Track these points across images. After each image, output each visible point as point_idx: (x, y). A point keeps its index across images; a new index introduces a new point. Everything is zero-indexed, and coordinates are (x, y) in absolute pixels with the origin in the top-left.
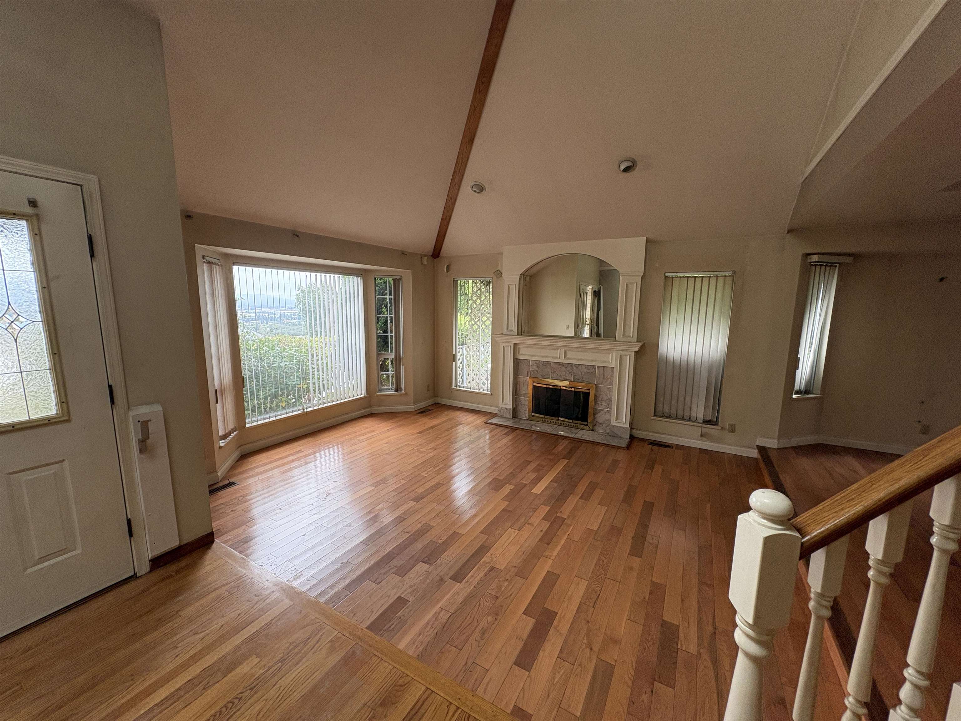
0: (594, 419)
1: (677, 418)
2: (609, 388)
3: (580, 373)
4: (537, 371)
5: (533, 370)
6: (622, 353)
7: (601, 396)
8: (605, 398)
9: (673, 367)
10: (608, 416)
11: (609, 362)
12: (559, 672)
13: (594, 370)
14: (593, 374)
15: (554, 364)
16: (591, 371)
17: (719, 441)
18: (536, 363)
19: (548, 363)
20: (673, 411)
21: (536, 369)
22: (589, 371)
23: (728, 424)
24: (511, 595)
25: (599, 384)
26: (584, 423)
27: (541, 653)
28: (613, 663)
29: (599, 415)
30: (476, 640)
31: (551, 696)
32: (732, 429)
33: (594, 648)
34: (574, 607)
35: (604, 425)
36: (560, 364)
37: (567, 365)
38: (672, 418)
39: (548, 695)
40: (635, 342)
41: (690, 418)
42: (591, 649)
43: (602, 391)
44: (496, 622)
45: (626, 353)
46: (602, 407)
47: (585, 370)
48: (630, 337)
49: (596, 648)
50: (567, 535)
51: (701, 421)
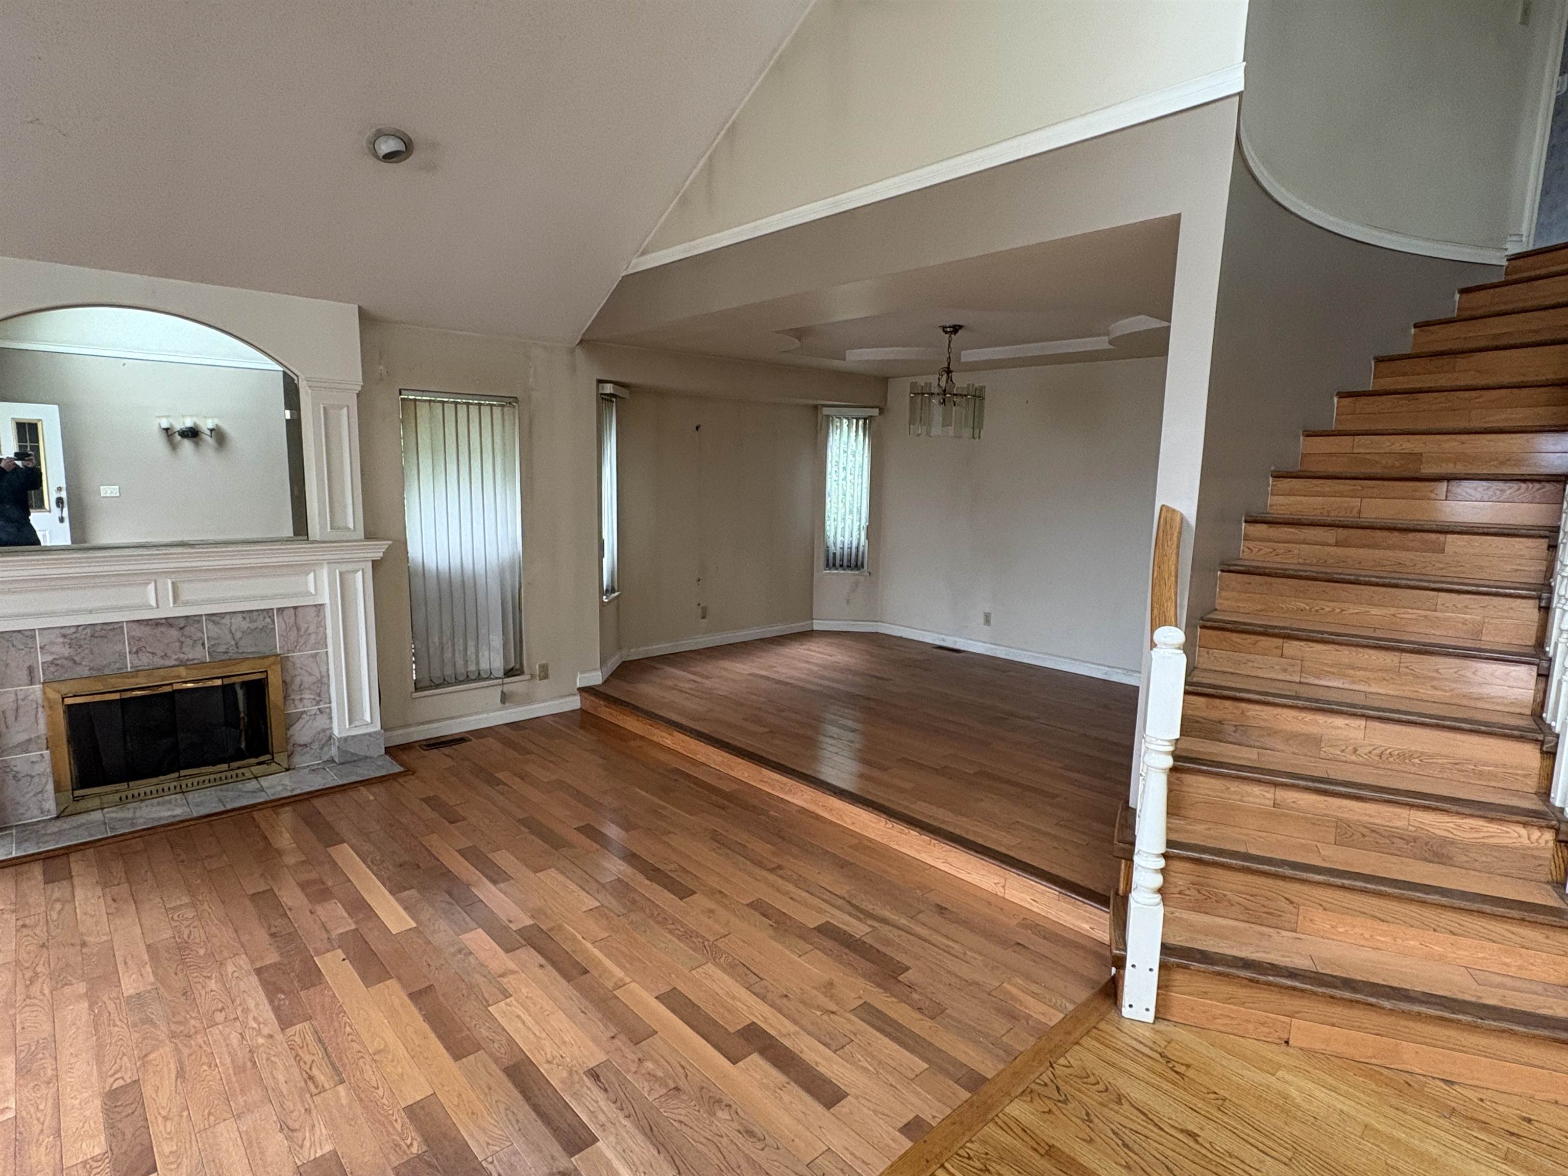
0: (287, 740)
1: (458, 682)
2: (315, 656)
3: (229, 637)
4: (70, 659)
5: (49, 658)
6: (344, 567)
7: (298, 680)
8: (308, 680)
9: (439, 583)
10: (321, 722)
11: (308, 594)
12: (859, 1061)
13: (268, 620)
14: (269, 631)
15: (135, 626)
16: (260, 624)
17: (528, 699)
18: (64, 636)
19: (114, 628)
20: (449, 671)
21: (66, 652)
22: (255, 625)
23: (537, 667)
24: (683, 1068)
25: (289, 651)
26: (262, 759)
27: (821, 1069)
28: (861, 1002)
29: (298, 726)
30: (762, 1150)
31: (894, 1083)
32: (544, 673)
33: (834, 1010)
34: (752, 1000)
35: (316, 746)
36: (157, 624)
37: (182, 623)
38: (449, 684)
39: (891, 1085)
40: (361, 541)
41: (479, 674)
42: (833, 1013)
43: (298, 665)
44: (734, 1107)
45: (350, 567)
46: (305, 704)
47: (245, 625)
48: (349, 529)
49: (834, 1008)
50: (583, 941)
51: (501, 674)
